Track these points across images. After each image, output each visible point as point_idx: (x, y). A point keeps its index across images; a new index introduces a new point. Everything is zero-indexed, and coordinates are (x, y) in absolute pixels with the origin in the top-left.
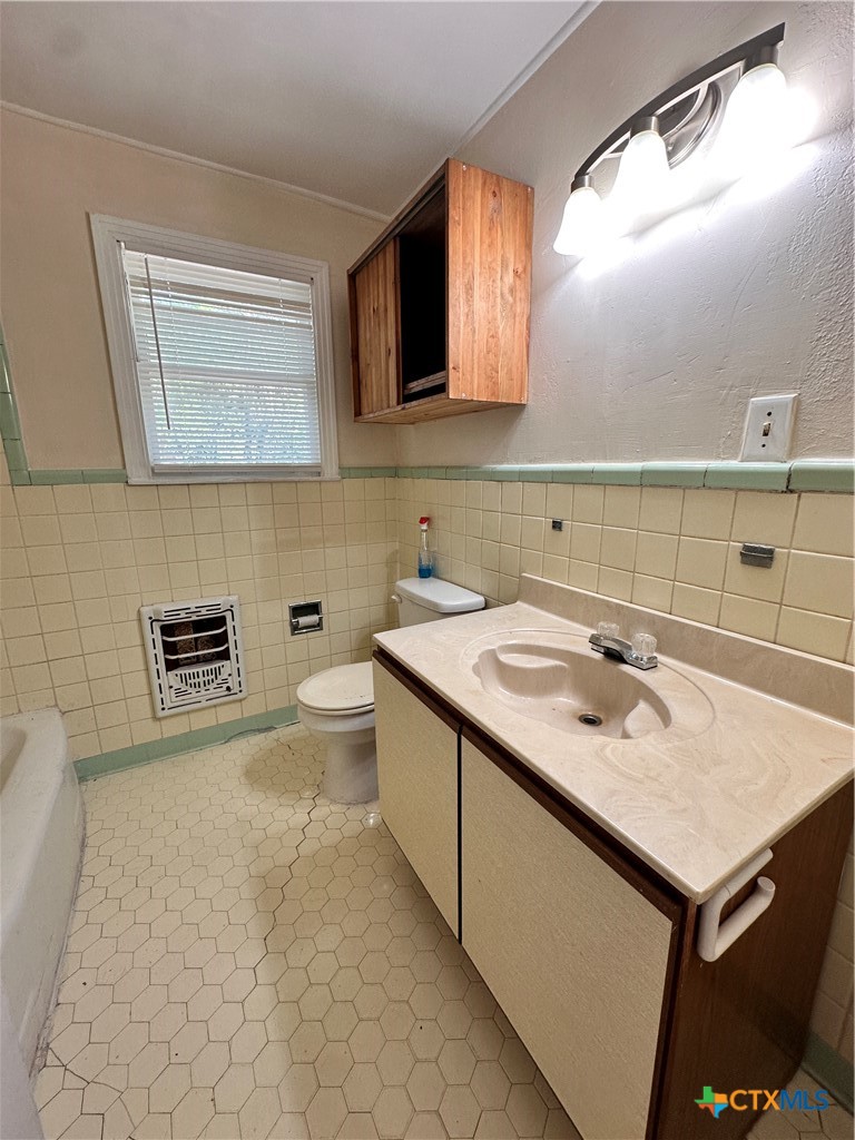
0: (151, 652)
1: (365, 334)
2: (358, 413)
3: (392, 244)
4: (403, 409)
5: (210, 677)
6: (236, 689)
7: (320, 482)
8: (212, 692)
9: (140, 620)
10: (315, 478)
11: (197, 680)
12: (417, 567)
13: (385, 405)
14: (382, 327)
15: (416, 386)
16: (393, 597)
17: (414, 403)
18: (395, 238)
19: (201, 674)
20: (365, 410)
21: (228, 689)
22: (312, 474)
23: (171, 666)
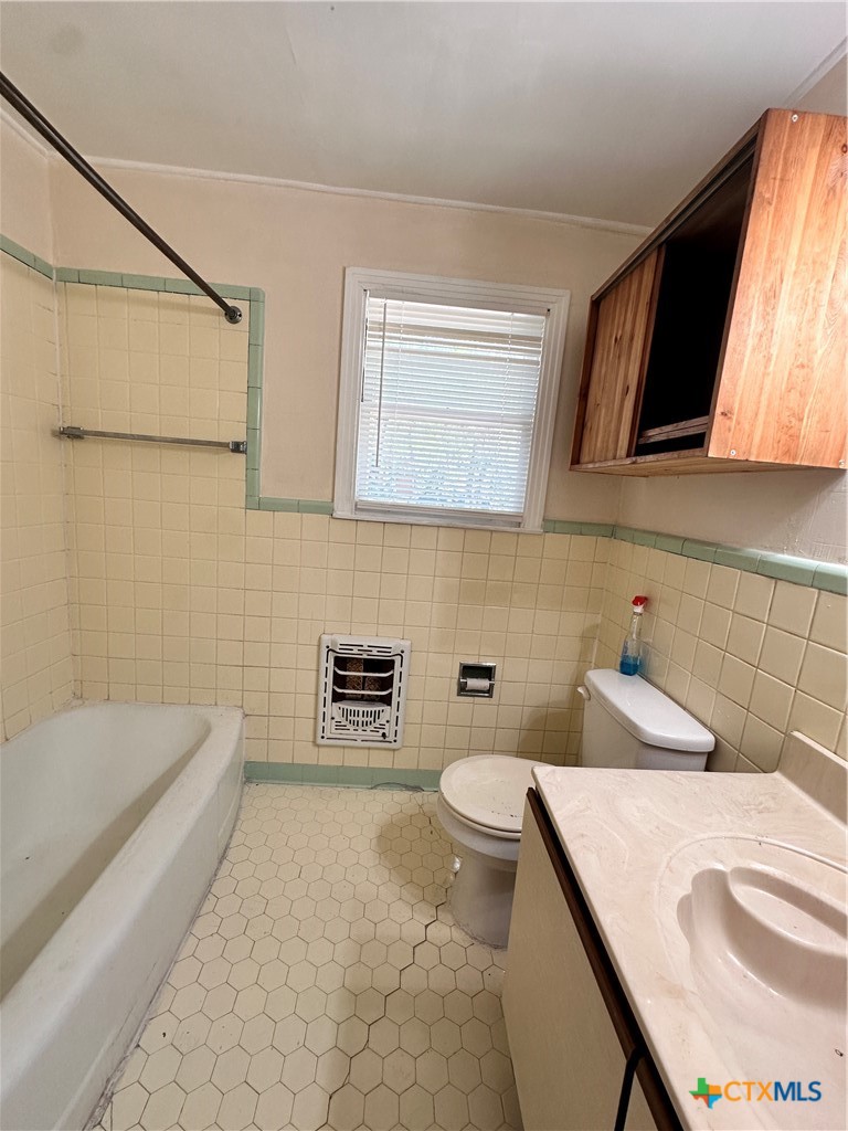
0: (323, 680)
1: (600, 369)
2: (576, 461)
3: (655, 255)
4: (634, 463)
5: (369, 719)
6: (391, 737)
7: (518, 534)
8: (369, 734)
9: (319, 646)
10: (514, 529)
11: (356, 719)
12: (620, 660)
13: (610, 455)
14: (623, 360)
15: (657, 434)
16: (580, 690)
17: (650, 458)
18: (660, 246)
19: (361, 713)
20: (585, 457)
21: (384, 735)
22: (511, 524)
23: (337, 698)
